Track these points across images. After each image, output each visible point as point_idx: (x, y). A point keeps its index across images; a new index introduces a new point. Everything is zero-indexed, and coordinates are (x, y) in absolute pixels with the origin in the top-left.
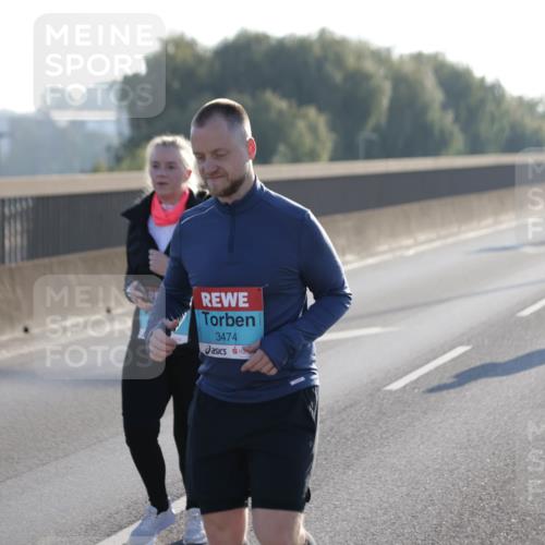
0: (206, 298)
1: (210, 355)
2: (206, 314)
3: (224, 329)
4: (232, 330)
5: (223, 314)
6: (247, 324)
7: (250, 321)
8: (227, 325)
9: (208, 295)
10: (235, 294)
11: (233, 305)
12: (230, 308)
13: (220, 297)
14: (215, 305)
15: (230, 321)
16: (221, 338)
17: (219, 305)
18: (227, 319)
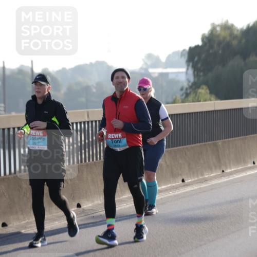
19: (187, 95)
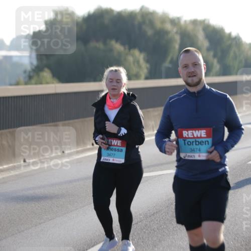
0: (185, 134)
1: (187, 158)
2: (185, 140)
3: (194, 146)
4: (198, 147)
5: (194, 140)
6: (205, 144)
7: (207, 142)
8: (196, 144)
9: (186, 132)
10: (200, 131)
11: (199, 136)
12: (197, 137)
13: (193, 133)
14: (190, 136)
15: (197, 143)
16: (193, 151)
17: (192, 136)
18: (196, 142)
19: (30, 78)
